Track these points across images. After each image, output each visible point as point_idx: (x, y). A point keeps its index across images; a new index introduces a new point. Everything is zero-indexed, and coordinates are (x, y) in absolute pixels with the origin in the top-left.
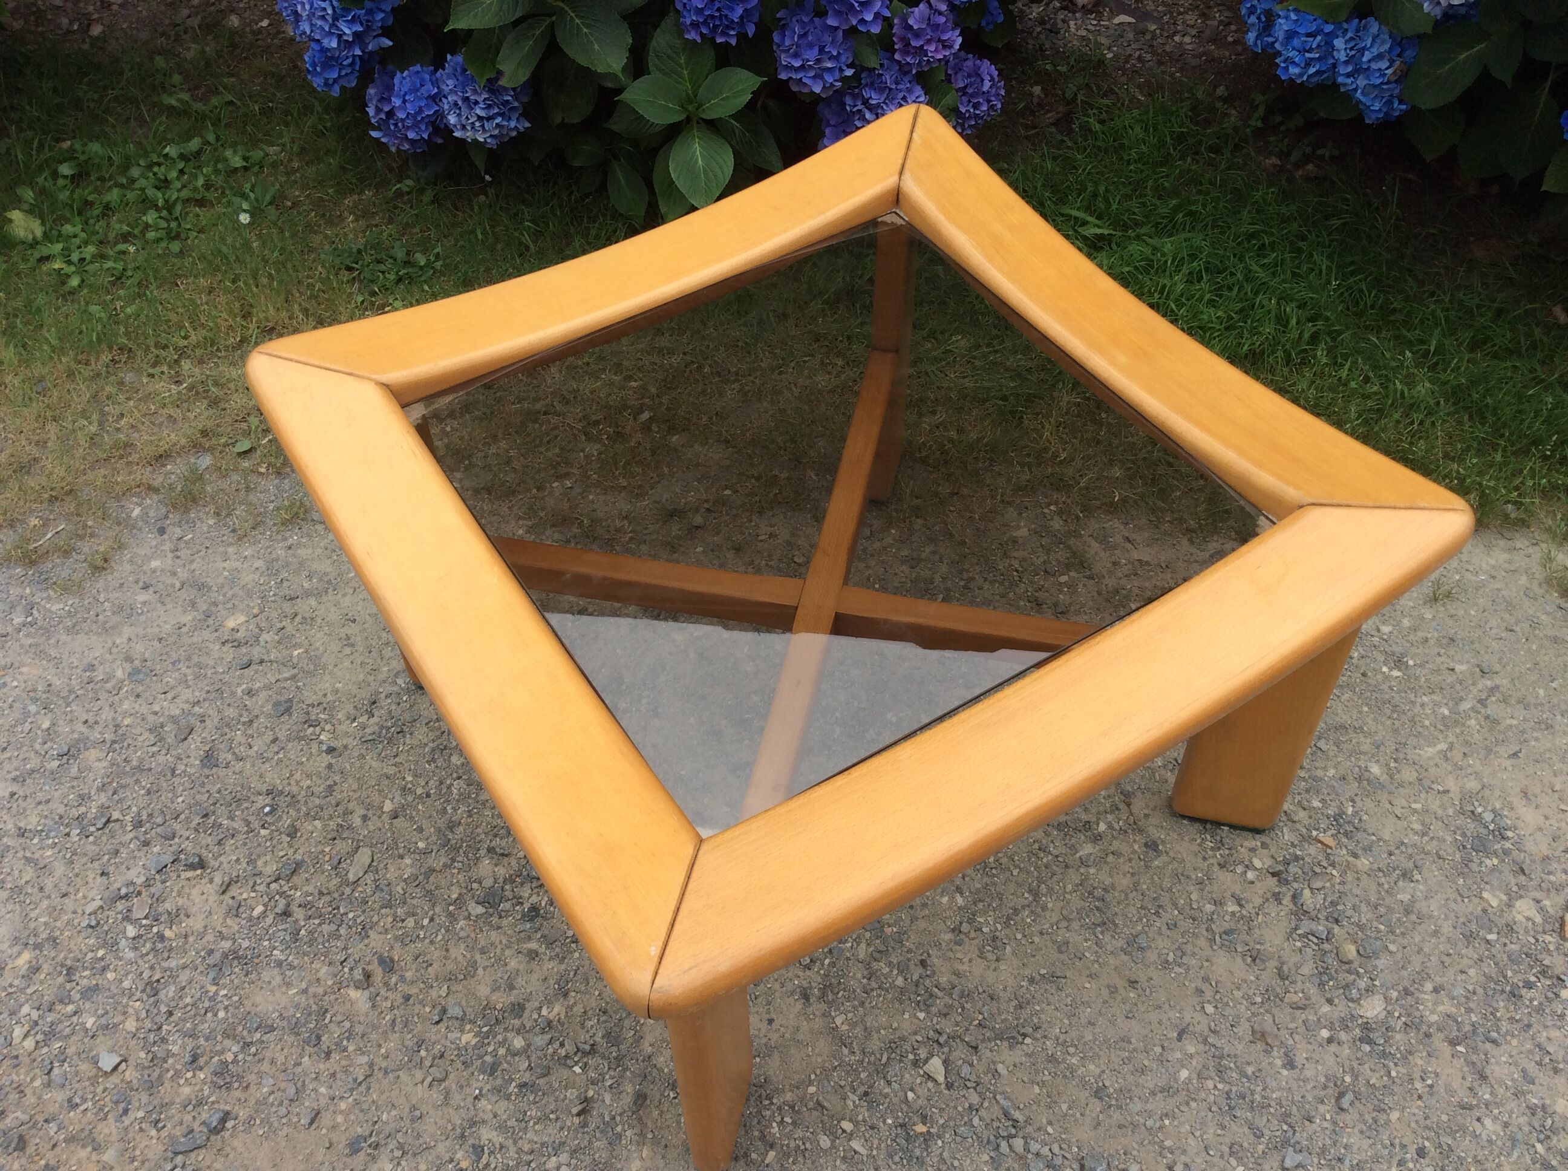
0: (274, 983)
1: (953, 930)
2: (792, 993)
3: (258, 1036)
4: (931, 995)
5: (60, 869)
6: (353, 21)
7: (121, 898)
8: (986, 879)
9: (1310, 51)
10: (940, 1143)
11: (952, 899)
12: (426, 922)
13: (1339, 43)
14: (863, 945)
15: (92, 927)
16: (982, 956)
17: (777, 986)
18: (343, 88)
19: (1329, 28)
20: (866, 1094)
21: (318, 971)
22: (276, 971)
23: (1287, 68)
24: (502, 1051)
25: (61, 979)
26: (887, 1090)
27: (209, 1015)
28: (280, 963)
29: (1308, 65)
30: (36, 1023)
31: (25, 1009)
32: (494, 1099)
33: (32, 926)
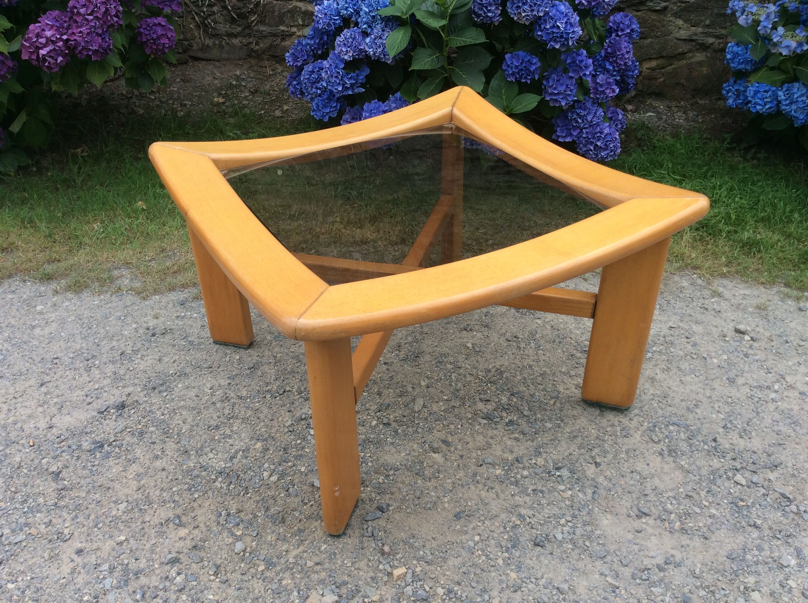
0: (392, 452)
1: (723, 427)
2: (654, 453)
3: (392, 472)
4: (724, 452)
5: (265, 411)
6: (351, 78)
7: (302, 419)
8: (730, 408)
9: (766, 98)
10: (754, 509)
11: (717, 416)
12: (459, 426)
13: (780, 93)
14: (682, 434)
15: (291, 431)
16: (741, 437)
17: (645, 451)
18: (330, 117)
19: (774, 89)
20: (708, 491)
21: (412, 446)
22: (392, 446)
23: (755, 107)
24: (519, 476)
25: (281, 453)
26: (719, 490)
27: (364, 464)
28: (392, 444)
29: (765, 105)
30: (274, 470)
31: (266, 465)
32: (522, 496)
33: (258, 433)
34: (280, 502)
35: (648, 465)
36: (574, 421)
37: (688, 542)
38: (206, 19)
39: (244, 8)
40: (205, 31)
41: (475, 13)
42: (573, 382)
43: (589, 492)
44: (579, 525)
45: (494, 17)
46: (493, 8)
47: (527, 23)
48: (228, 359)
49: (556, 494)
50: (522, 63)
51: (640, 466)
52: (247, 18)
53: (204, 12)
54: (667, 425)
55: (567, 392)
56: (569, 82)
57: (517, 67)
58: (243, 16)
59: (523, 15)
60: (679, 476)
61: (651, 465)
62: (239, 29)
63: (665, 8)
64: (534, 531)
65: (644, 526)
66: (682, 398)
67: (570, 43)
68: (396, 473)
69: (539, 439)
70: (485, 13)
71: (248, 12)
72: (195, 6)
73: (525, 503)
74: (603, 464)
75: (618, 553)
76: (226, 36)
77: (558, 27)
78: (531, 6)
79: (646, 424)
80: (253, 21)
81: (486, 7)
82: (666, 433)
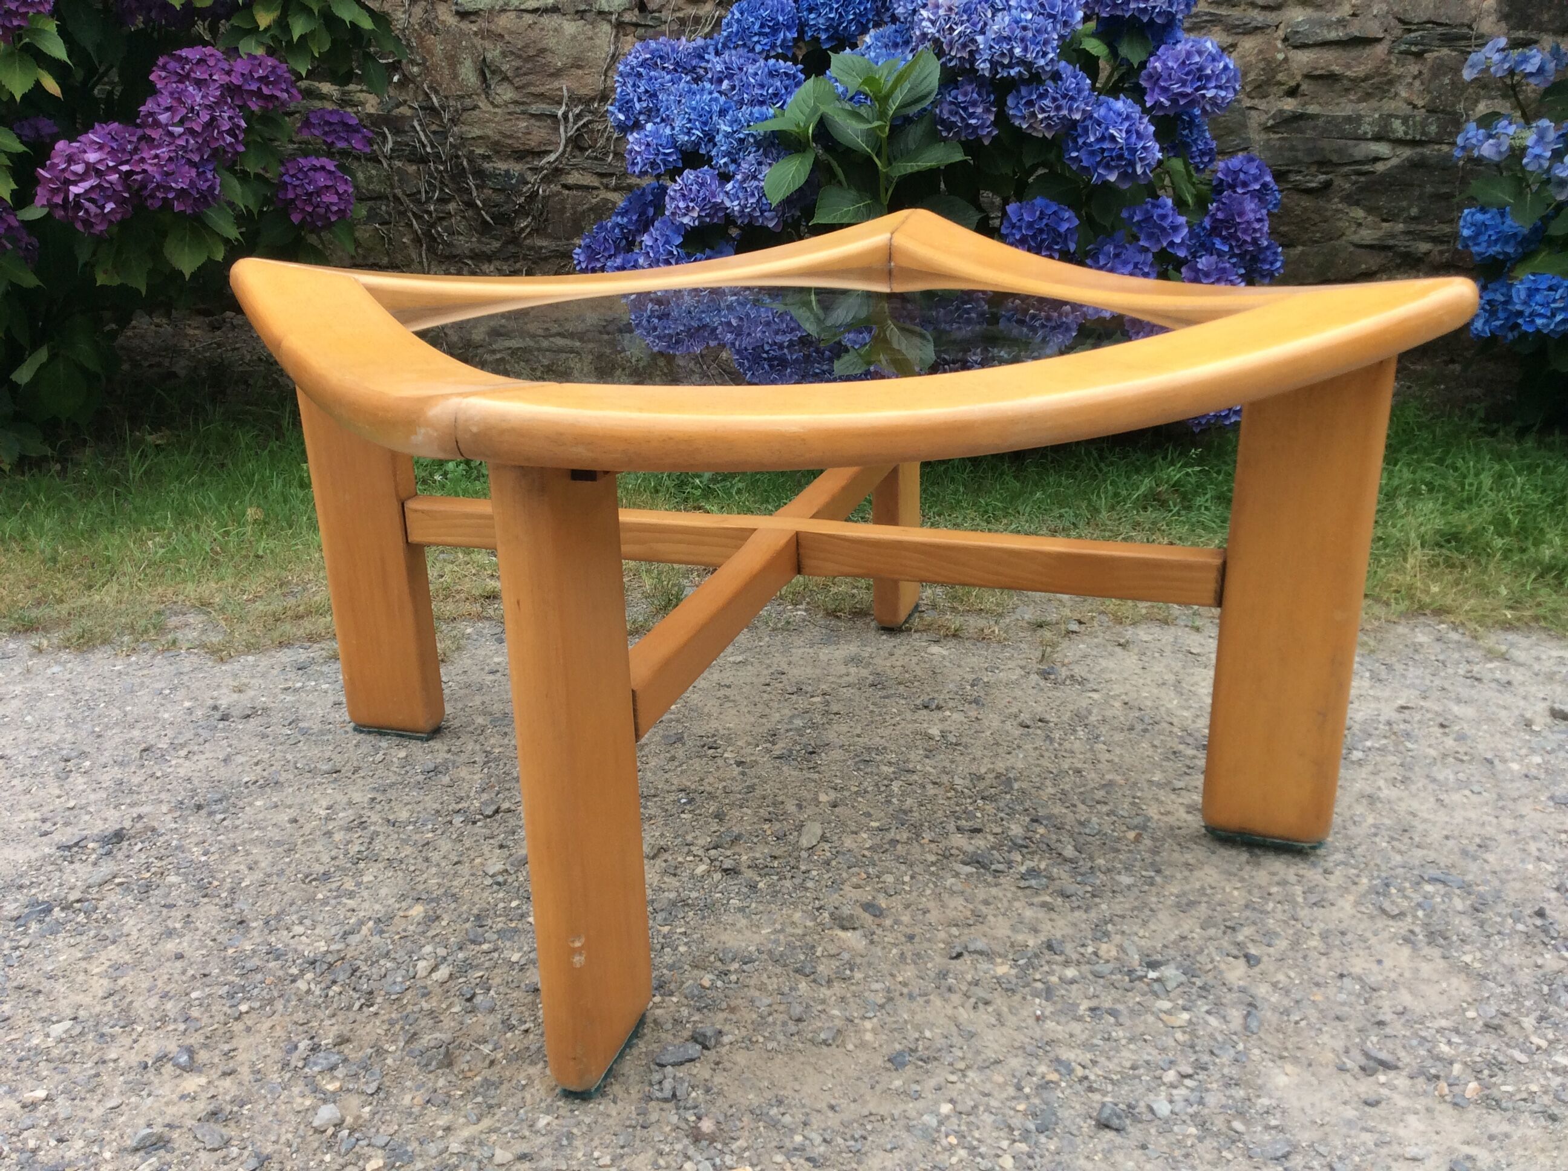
0: (738, 926)
2: (1392, 939)
3: (735, 966)
5: (445, 845)
9: (1555, 301)
11: (1538, 867)
12: (907, 879)
14: (1457, 900)
15: (498, 884)
17: (1369, 934)
20: (1542, 1018)
21: (790, 916)
22: (739, 915)
23: (1533, 322)
24: (1055, 980)
25: (468, 925)
27: (667, 950)
28: (741, 910)
29: (1553, 315)
30: (445, 959)
31: (428, 949)
32: (1063, 1020)
33: (421, 887)
34: (447, 1023)
35: (1379, 962)
36: (1187, 873)
37: (1505, 1127)
38: (433, 225)
39: (506, 203)
40: (431, 250)
41: (943, 122)
42: (1181, 800)
43: (1236, 1015)
44: (1215, 1086)
45: (982, 126)
46: (979, 110)
47: (1049, 136)
48: (379, 757)
49: (1151, 1019)
50: (1041, 218)
51: (1358, 965)
52: (511, 223)
53: (430, 213)
54: (1418, 884)
55: (1165, 819)
56: (1141, 258)
57: (1030, 225)
58: (504, 219)
59: (1040, 116)
60: (1460, 987)
61: (1388, 963)
62: (496, 245)
63: (1327, 185)
64: (1097, 1097)
65: (1384, 1092)
66: (1445, 833)
67: (1139, 171)
68: (745, 967)
69: (1104, 906)
70: (963, 119)
71: (515, 212)
72: (413, 201)
73: (1071, 1036)
74: (1265, 959)
75: (1322, 1149)
76: (471, 258)
77: (1113, 138)
78: (1054, 100)
79: (1365, 881)
80: (523, 230)
81: (965, 109)
82: (1418, 898)
